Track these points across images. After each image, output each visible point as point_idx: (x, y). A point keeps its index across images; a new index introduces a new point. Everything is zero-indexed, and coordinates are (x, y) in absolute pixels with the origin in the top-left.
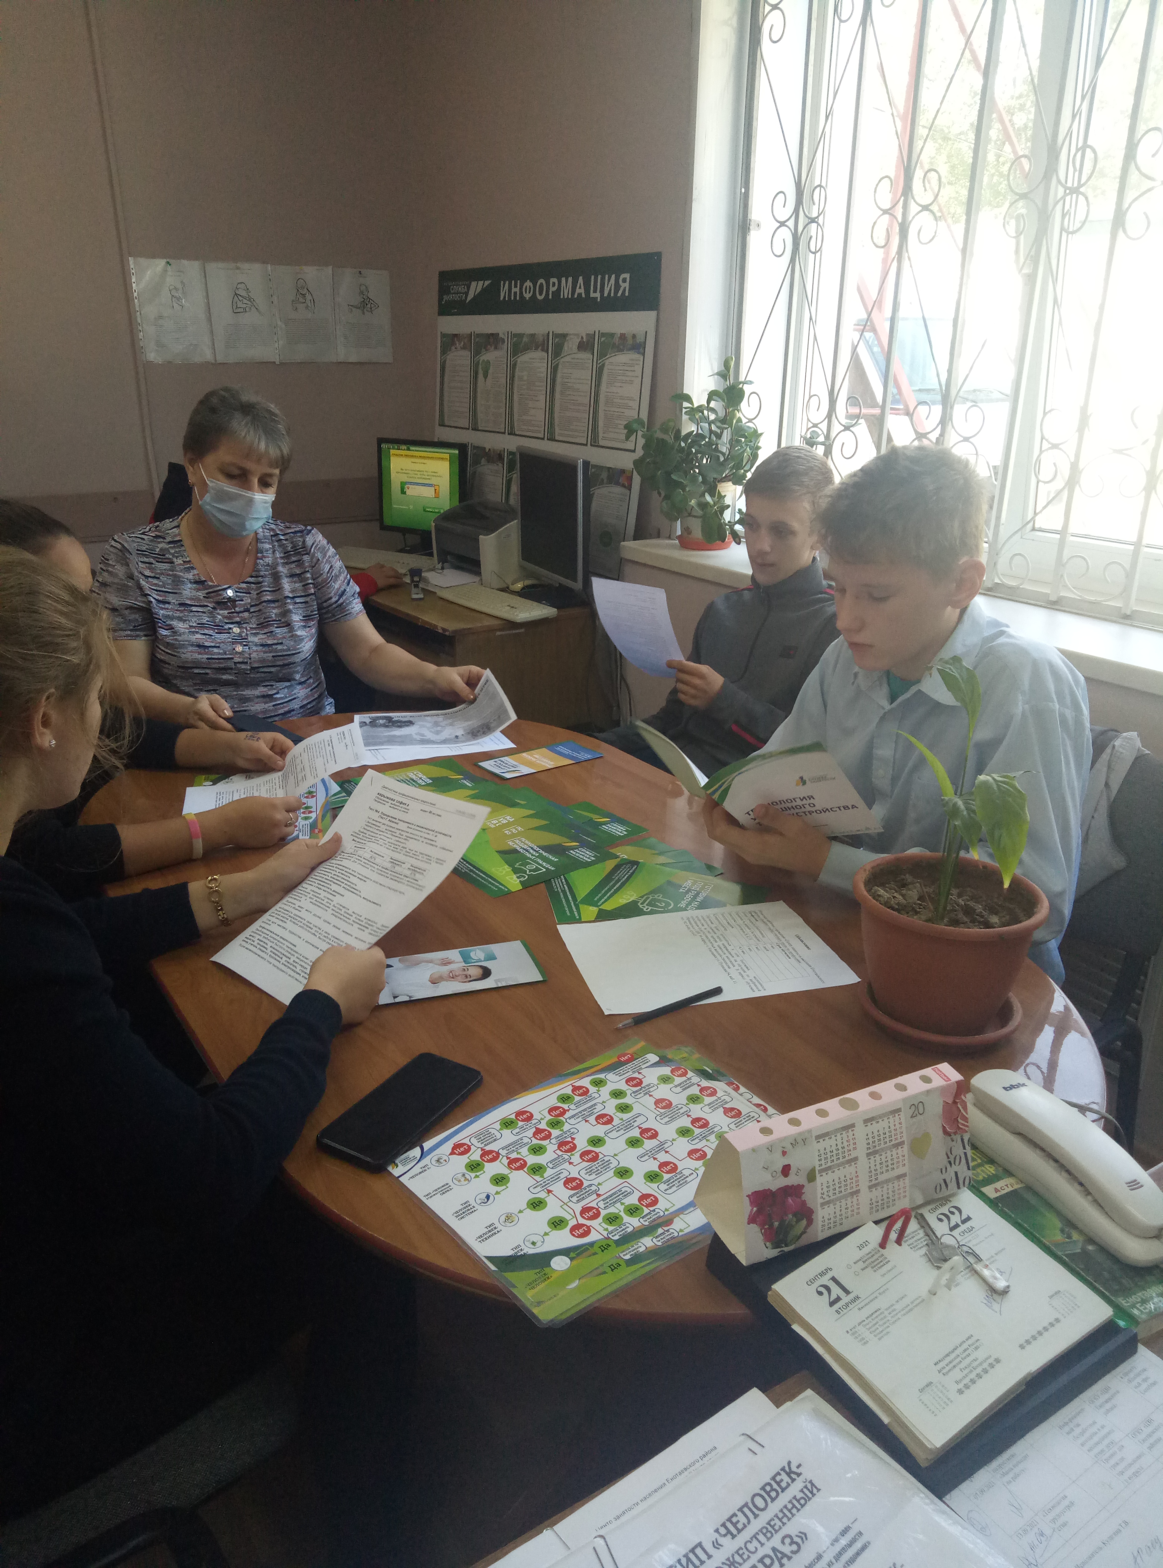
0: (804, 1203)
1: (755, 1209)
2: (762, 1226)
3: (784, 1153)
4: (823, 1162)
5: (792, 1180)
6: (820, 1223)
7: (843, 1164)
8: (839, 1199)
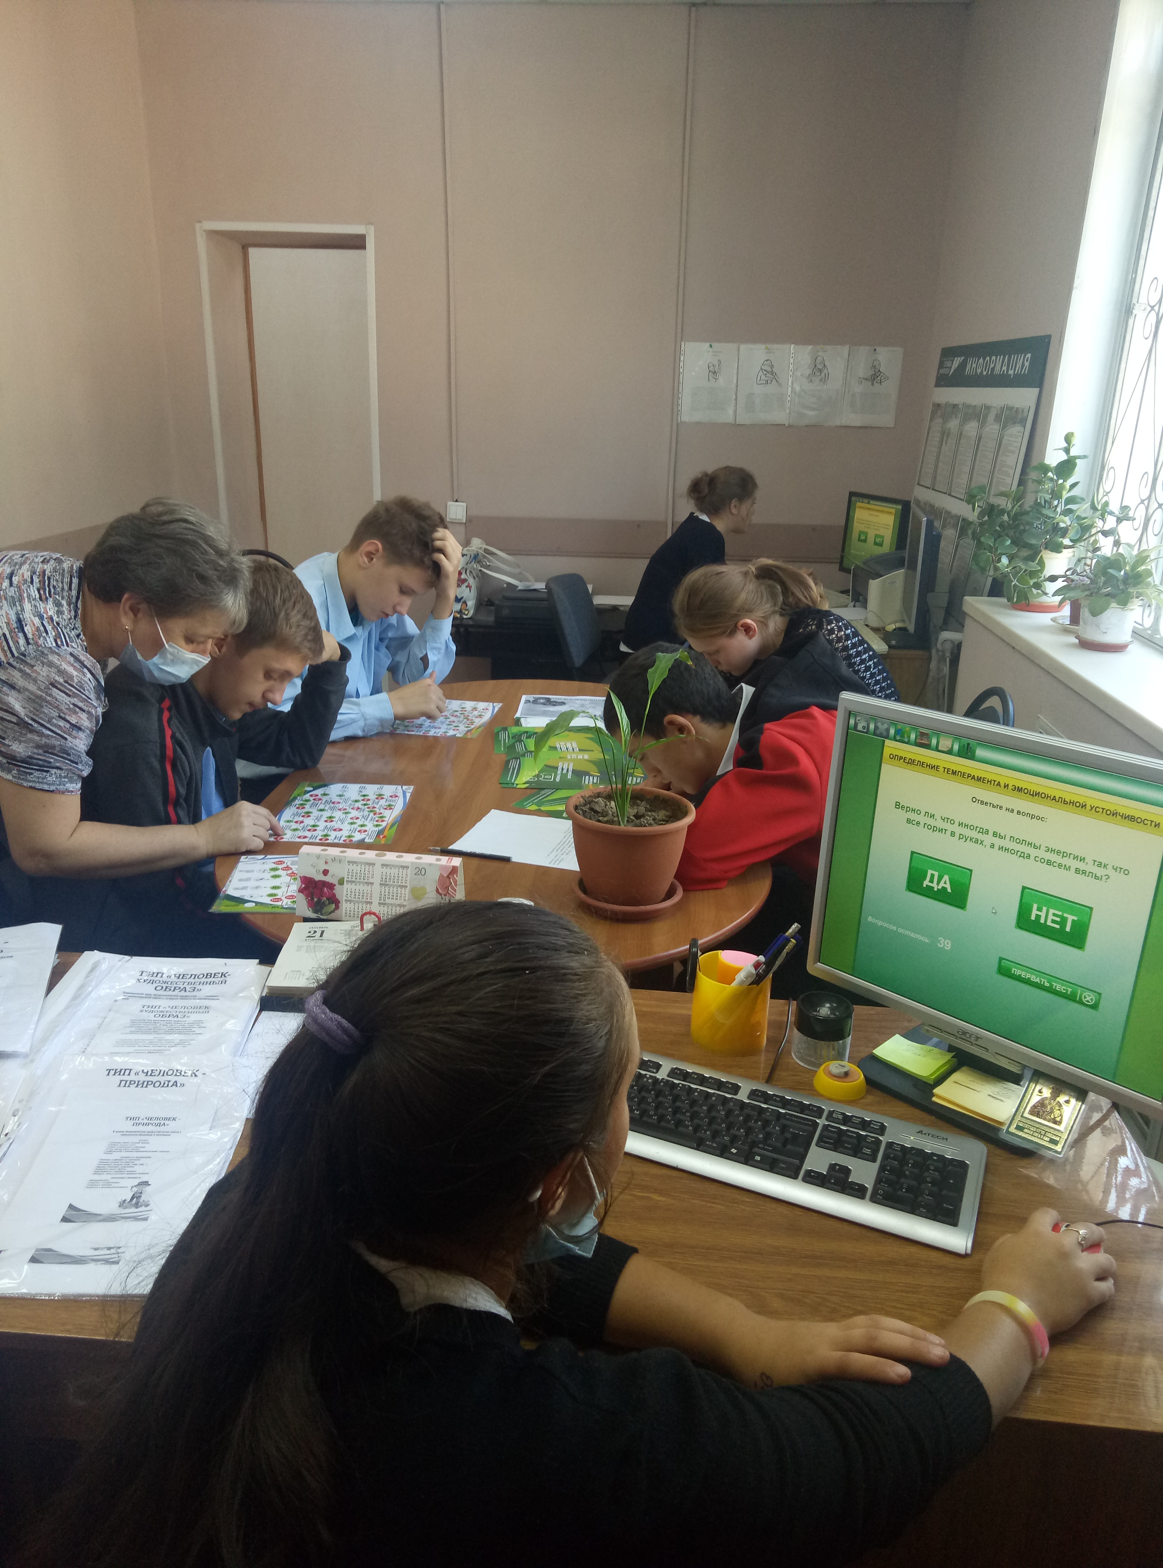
0: (334, 895)
1: (303, 886)
2: (307, 896)
3: (326, 863)
4: (350, 877)
5: (328, 879)
6: (344, 912)
7: (366, 883)
8: (358, 902)
